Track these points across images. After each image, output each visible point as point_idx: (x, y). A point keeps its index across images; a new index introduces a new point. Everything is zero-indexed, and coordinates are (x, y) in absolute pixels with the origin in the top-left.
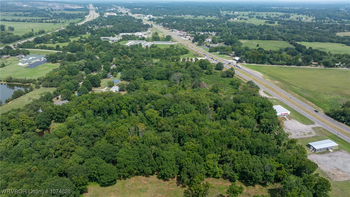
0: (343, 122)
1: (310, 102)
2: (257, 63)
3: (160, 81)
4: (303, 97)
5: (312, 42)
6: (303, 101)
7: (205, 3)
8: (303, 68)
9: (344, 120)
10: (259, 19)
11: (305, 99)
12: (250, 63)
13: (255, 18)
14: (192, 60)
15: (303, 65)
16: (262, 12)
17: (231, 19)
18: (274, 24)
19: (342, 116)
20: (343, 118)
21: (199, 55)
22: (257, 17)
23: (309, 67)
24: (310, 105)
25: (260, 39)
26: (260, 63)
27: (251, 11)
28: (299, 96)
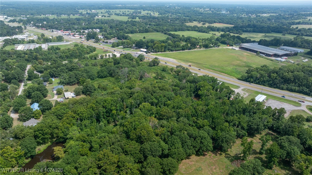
0: (252, 82)
1: (223, 74)
2: (161, 52)
3: (104, 79)
4: (217, 71)
5: (177, 31)
6: (218, 73)
7: (51, 2)
8: (194, 51)
9: (252, 81)
10: (118, 16)
11: (219, 72)
12: (156, 52)
13: (114, 15)
14: (109, 55)
15: (192, 49)
16: (113, 9)
17: (96, 17)
18: (136, 19)
19: (251, 78)
20: (252, 80)
21: (108, 51)
22: (115, 14)
23: (196, 50)
24: (224, 75)
25: (140, 33)
26: (163, 51)
27: (104, 9)
28: (213, 71)
